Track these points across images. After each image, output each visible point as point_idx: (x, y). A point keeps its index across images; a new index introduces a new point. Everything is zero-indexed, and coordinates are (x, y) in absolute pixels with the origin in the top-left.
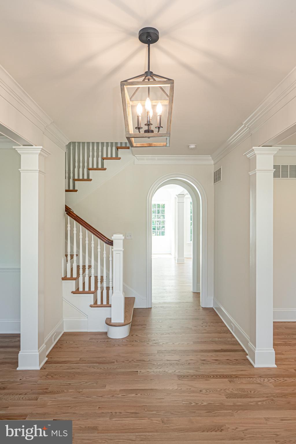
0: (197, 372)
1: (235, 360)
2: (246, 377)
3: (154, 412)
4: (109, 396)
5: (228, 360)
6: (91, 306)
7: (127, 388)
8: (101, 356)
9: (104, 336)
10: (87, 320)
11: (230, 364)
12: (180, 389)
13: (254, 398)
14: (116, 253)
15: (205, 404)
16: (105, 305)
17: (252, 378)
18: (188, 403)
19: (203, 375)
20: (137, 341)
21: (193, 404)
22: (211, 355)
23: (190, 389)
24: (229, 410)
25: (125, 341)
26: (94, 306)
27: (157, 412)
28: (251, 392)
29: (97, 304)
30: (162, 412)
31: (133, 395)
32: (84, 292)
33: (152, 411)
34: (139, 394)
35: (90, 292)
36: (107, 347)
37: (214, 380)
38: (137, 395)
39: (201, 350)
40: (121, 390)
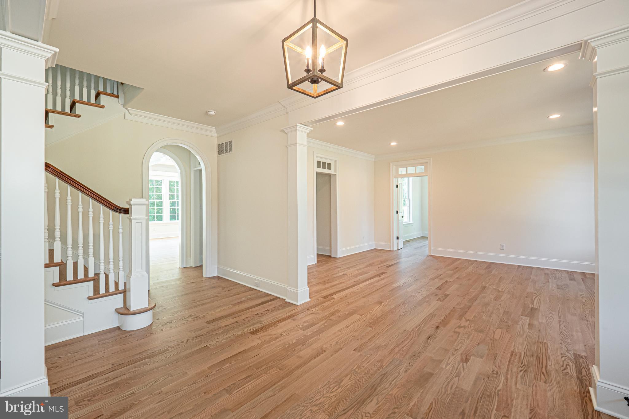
0: (262, 324)
1: (280, 306)
2: (299, 313)
3: (265, 367)
4: (202, 379)
5: (275, 307)
6: (90, 298)
7: (213, 363)
8: (142, 351)
9: (118, 332)
10: (82, 319)
11: (280, 310)
12: (264, 341)
13: (319, 323)
14: (137, 222)
15: (294, 341)
16: (114, 292)
17: (304, 312)
18: (281, 347)
19: (269, 324)
20: (172, 323)
21: (287, 346)
22: (259, 308)
23: (272, 337)
24: (314, 337)
25: (155, 327)
26: (96, 296)
27: (266, 366)
28: (313, 320)
29: (99, 294)
30: (270, 363)
31: (228, 365)
32: (76, 281)
33: (261, 367)
34: (233, 362)
35: (87, 279)
36: (137, 340)
37: (282, 323)
38: (231, 363)
39: (247, 308)
40: (209, 368)
